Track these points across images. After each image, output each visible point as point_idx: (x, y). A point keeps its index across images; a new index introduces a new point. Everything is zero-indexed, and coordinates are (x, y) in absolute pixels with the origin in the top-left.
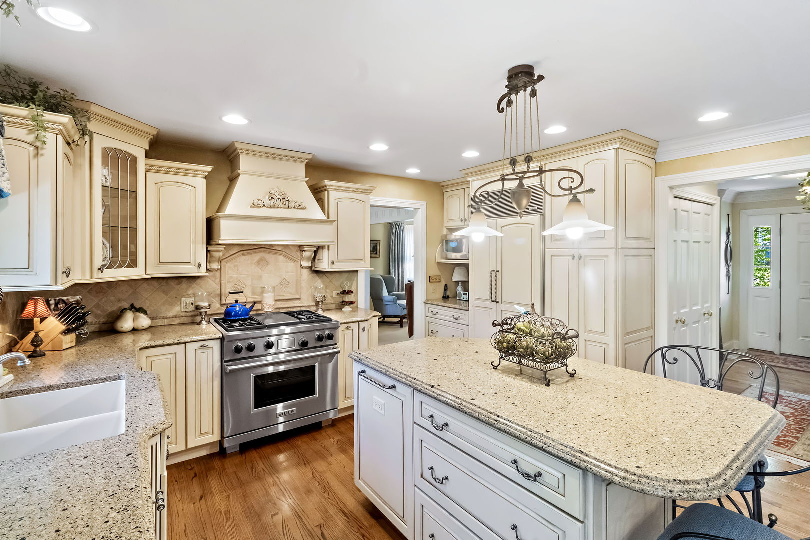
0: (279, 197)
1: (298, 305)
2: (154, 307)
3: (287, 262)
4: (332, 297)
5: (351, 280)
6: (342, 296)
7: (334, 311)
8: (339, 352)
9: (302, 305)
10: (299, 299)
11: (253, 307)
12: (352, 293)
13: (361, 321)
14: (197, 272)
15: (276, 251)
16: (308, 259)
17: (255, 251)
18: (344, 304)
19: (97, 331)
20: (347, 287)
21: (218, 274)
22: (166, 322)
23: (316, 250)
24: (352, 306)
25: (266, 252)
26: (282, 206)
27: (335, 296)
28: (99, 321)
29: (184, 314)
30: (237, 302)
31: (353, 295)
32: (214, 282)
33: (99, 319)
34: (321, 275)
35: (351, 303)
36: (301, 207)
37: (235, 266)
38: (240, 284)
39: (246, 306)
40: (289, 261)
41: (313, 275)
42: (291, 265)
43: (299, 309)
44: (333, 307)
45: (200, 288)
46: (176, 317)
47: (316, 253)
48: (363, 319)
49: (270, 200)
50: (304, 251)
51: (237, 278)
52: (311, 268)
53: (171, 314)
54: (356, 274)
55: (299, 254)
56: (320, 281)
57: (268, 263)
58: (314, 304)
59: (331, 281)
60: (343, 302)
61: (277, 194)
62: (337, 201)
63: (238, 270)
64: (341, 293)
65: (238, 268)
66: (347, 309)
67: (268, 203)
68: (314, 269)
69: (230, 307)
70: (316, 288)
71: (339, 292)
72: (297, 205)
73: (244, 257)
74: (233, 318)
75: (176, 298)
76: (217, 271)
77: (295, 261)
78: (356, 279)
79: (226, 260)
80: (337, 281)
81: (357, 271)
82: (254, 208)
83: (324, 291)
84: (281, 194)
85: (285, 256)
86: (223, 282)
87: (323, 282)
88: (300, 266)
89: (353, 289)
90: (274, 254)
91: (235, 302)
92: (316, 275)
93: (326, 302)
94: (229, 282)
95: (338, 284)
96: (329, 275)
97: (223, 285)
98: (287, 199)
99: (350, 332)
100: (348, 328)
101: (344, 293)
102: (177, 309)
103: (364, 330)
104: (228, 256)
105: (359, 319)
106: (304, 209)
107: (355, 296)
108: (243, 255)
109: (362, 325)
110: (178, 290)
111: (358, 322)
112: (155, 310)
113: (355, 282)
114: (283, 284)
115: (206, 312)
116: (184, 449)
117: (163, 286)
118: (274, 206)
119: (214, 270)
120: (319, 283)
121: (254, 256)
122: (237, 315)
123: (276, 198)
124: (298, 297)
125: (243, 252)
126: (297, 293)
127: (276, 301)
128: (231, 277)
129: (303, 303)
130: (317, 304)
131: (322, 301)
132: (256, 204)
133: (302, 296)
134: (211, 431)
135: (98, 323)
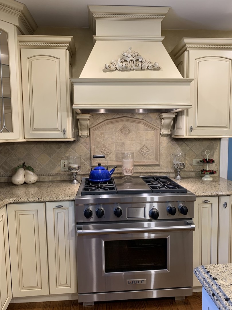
0: (131, 58)
1: (157, 171)
2: (42, 166)
3: (147, 130)
4: (191, 165)
5: (212, 149)
6: (202, 164)
7: (192, 180)
8: (194, 229)
9: (161, 171)
10: (158, 165)
11: (113, 170)
12: (213, 161)
13: (222, 195)
14: (63, 137)
15: (137, 120)
16: (167, 127)
17: (118, 119)
18: (204, 172)
19: (6, 181)
20: (208, 155)
21: (88, 140)
22: (51, 178)
23: (174, 116)
24: (213, 175)
25: (127, 121)
26: (134, 67)
27: (194, 164)
28: (7, 174)
29: (63, 173)
30: (99, 165)
31: (214, 164)
32: (85, 146)
33: (7, 173)
34: (181, 143)
35: (212, 172)
36: (155, 68)
37: (101, 134)
38: (106, 150)
39: (107, 169)
40: (149, 129)
41: (172, 142)
42: (151, 133)
43: (158, 175)
44: (193, 174)
45: (74, 152)
46: (57, 174)
47: (175, 120)
48: (225, 193)
49: (122, 62)
50: (163, 118)
51: (104, 144)
52: (170, 136)
53: (54, 172)
54: (218, 142)
55: (158, 122)
56: (179, 149)
57: (130, 131)
58: (173, 171)
59: (190, 149)
60: (203, 170)
61: (129, 55)
62: (197, 61)
63: (104, 137)
64: (201, 162)
65: (104, 135)
66: (207, 178)
67: (119, 65)
68: (173, 136)
69: (94, 169)
70: (175, 155)
71: (199, 160)
72: (150, 65)
73: (108, 125)
74: (95, 180)
75: (57, 159)
76: (87, 138)
77: (154, 129)
78: (218, 148)
79: (94, 128)
80: (198, 149)
81: (220, 139)
82: (106, 72)
83: (183, 159)
84: (134, 55)
85: (145, 125)
86: (92, 147)
87: (183, 150)
88: (159, 134)
89: (215, 158)
90: (135, 122)
91: (98, 165)
92: (175, 142)
93: (185, 169)
94: (97, 147)
95: (198, 152)
96: (188, 143)
97: (92, 149)
98: (140, 60)
99: (208, 206)
100: (205, 202)
101: (205, 161)
102: (58, 168)
103: (225, 205)
104: (96, 124)
105: (220, 193)
106: (159, 69)
107: (216, 165)
108: (108, 123)
109: (223, 200)
110: (58, 153)
111: (219, 196)
112: (42, 168)
113: (217, 150)
114: (143, 150)
115: (77, 173)
116: (47, 293)
117: (47, 149)
118: (126, 67)
119: (85, 136)
120: (178, 150)
121: (117, 124)
122: (99, 177)
123: (128, 60)
124: (157, 163)
125: (107, 121)
126: (156, 159)
127: (135, 166)
128: (99, 143)
129: (161, 169)
130: (176, 171)
131: (180, 169)
132: (108, 67)
133: (161, 162)
134: (68, 283)
135: (6, 176)
